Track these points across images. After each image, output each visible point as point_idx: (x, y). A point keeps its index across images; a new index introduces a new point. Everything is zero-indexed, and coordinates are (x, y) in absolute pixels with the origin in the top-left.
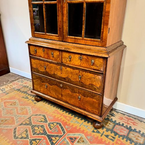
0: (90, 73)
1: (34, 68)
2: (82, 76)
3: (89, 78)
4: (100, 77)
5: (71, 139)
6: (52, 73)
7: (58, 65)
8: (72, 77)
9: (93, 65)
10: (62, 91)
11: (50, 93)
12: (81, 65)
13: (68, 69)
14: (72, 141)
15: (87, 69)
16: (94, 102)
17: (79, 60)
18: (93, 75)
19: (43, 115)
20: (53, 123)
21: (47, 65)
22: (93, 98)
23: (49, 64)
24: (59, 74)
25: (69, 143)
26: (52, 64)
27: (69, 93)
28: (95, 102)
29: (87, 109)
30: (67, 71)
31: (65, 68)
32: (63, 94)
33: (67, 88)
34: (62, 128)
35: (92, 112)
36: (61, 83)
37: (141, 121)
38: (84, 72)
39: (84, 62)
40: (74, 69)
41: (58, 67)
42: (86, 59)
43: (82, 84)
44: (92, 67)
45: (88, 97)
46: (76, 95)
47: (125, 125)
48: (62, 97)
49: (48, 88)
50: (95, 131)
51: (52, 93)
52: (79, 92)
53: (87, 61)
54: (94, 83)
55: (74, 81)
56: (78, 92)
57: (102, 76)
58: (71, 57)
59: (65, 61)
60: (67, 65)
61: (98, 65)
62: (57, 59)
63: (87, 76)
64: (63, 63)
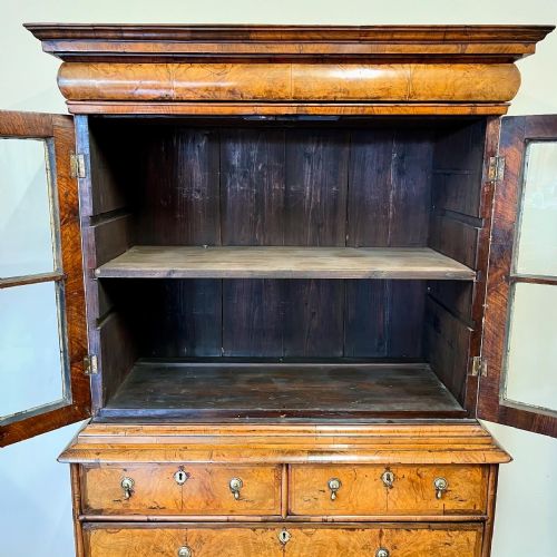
0: (430, 529)
2: (394, 548)
3: (425, 551)
4: (472, 536)
7: (267, 529)
9: (443, 497)
12: (391, 506)
13: (322, 535)
15: (419, 518)
17: (382, 490)
18: (442, 533)
21: (200, 541)
23: (214, 533)
26: (227, 533)
30: (315, 543)
31: (307, 534)
38: (404, 532)
39: (404, 492)
40: (353, 529)
41: (267, 537)
42: (412, 481)
44: (439, 505)
53: (416, 485)
57: (481, 530)
58: (340, 482)
59: (308, 505)
60: (319, 518)
61: (464, 494)
62: (262, 504)
63: (418, 545)
64: (295, 512)
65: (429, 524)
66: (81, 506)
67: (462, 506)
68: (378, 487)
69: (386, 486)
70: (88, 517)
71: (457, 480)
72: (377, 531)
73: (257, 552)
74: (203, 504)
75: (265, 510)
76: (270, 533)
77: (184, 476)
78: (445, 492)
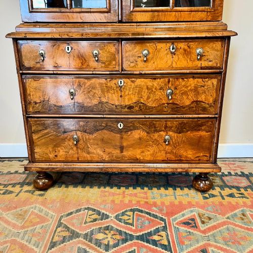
0: (194, 78)
1: (36, 103)
2: (176, 88)
3: (191, 90)
4: (215, 81)
5: (186, 223)
6: (95, 102)
7: (112, 79)
8: (148, 98)
9: (200, 59)
10: (122, 138)
11: (89, 153)
12: (174, 64)
13: (139, 81)
14: (193, 226)
15: (188, 71)
16: (201, 137)
17: (170, 56)
18: (200, 80)
19: (86, 209)
20: (123, 214)
21: (80, 85)
22: (199, 130)
23: (86, 81)
24: (114, 99)
25: (191, 231)
26: (93, 81)
27: (140, 139)
28: (205, 135)
29: (186, 157)
30: (136, 87)
31: (132, 81)
32: (125, 144)
33: (135, 128)
34: (149, 214)
35: (198, 159)
36: (118, 120)
37: (245, 162)
38: (181, 80)
39: (181, 57)
40: (155, 79)
41: (112, 83)
42: (185, 50)
43: (175, 106)
44: (199, 64)
45: (187, 131)
46: (160, 136)
47: (233, 173)
48: (122, 152)
49: (81, 142)
50: (207, 195)
51: (93, 153)
52: (166, 127)
53: (187, 53)
54: (202, 98)
55: (154, 105)
56: (163, 129)
57: (219, 78)
58: (148, 51)
59: (132, 65)
60: (138, 72)
61: (211, 57)
62: (109, 64)
63: (188, 87)
64: (126, 69)
65: (193, 75)
66: (20, 66)
67: (210, 64)
68: (167, 54)
69: (172, 53)
70: (24, 72)
71: (208, 50)
72: (167, 80)
73: (108, 91)
74: (80, 64)
75: (111, 68)
76: (114, 81)
77: (70, 49)
78: (202, 56)
